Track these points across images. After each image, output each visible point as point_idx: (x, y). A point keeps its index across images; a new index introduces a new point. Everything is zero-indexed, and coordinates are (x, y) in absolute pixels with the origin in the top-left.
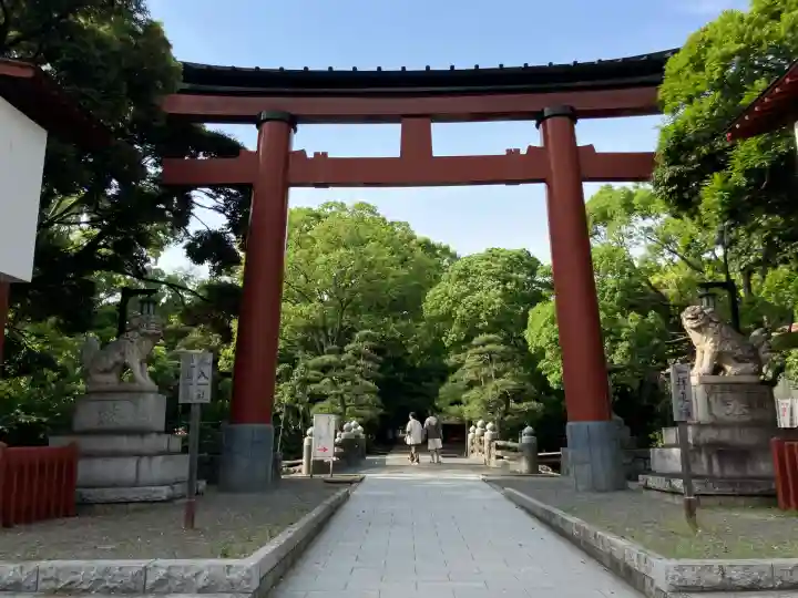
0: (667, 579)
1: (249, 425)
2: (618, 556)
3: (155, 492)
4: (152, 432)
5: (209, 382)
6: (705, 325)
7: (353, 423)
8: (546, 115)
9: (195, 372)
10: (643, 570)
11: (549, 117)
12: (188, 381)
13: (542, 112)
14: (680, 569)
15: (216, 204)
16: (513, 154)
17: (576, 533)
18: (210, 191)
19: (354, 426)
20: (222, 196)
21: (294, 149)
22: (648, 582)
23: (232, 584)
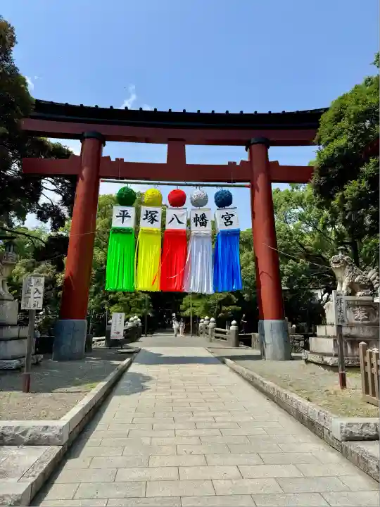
0: (341, 432)
1: (71, 320)
2: (301, 410)
3: (7, 363)
4: (8, 325)
5: (42, 296)
6: (345, 267)
7: (136, 317)
8: (252, 142)
9: (33, 289)
10: (323, 424)
11: (253, 144)
12: (27, 295)
13: (250, 141)
14: (349, 425)
15: (55, 188)
16: (232, 164)
17: (272, 392)
18: (53, 180)
19: (135, 319)
20: (60, 184)
21: (103, 156)
22: (326, 432)
23: (48, 439)
